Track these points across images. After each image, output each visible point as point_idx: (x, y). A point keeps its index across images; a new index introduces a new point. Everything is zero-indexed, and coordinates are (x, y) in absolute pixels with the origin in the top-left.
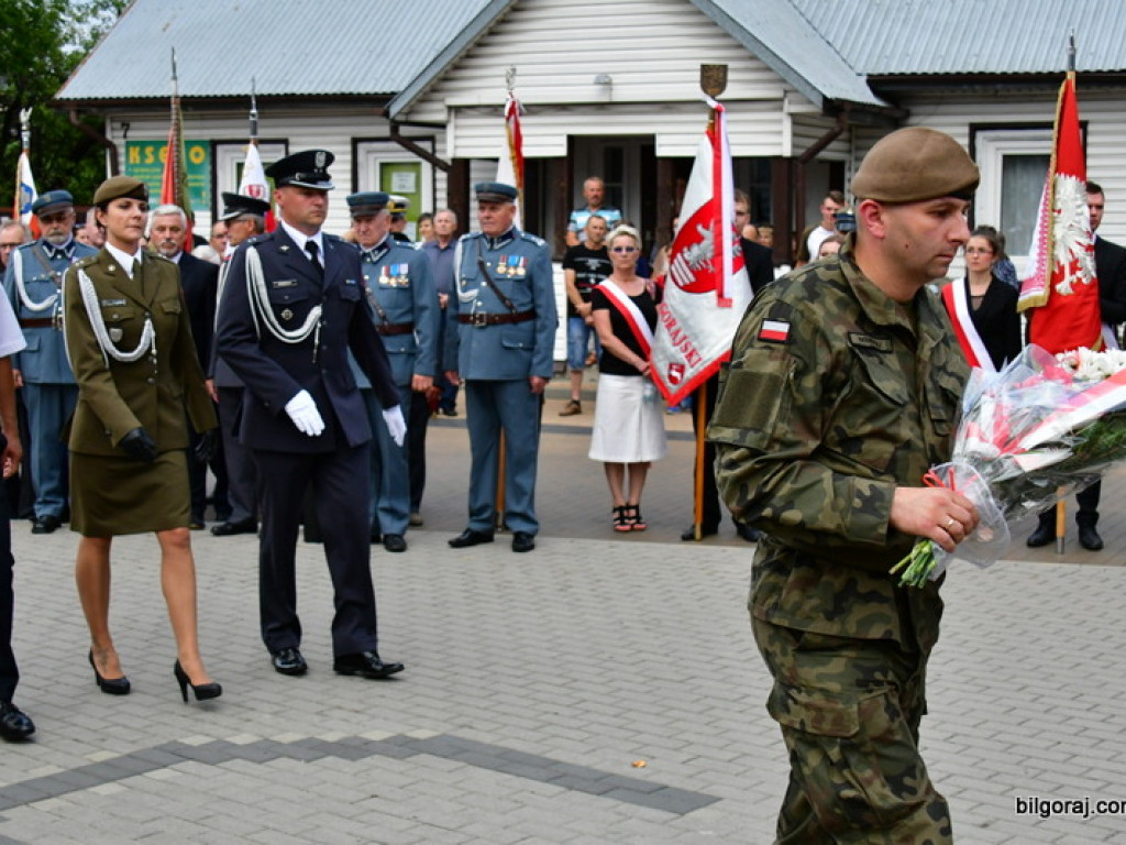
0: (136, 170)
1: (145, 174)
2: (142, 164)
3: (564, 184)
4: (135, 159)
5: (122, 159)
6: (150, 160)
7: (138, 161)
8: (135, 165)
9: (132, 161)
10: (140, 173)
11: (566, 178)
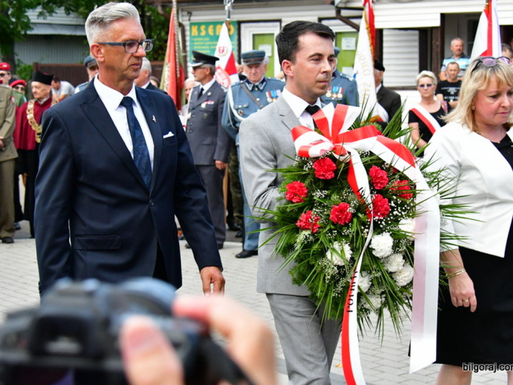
0: (196, 39)
1: (201, 41)
2: (199, 36)
3: (438, 43)
4: (195, 33)
5: (188, 33)
6: (203, 33)
7: (196, 34)
8: (195, 37)
9: (193, 34)
10: (197, 41)
11: (439, 39)
